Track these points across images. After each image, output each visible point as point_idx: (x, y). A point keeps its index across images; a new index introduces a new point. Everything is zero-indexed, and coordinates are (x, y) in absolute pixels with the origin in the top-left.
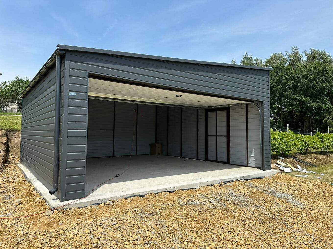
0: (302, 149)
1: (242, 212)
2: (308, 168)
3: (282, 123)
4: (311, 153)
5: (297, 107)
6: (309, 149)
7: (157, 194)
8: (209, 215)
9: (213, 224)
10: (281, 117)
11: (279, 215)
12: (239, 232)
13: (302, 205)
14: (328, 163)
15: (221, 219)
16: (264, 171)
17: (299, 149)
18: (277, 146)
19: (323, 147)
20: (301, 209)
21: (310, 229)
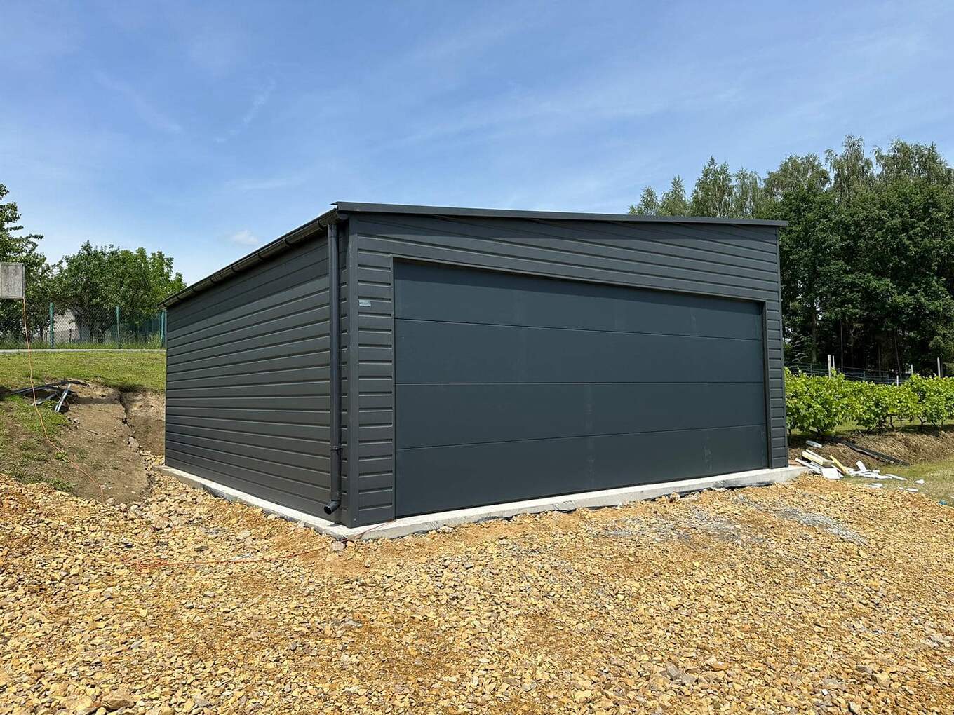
0: (868, 419)
1: (728, 548)
2: (883, 468)
3: (817, 352)
4: (893, 431)
5: (858, 308)
6: (888, 419)
7: (538, 515)
8: (657, 552)
9: (668, 567)
10: (814, 336)
11: (809, 556)
12: (724, 582)
13: (861, 539)
14: (938, 456)
15: (684, 560)
16: (772, 468)
17: (860, 419)
18: (802, 412)
19: (925, 414)
20: (859, 545)
21: (877, 580)
